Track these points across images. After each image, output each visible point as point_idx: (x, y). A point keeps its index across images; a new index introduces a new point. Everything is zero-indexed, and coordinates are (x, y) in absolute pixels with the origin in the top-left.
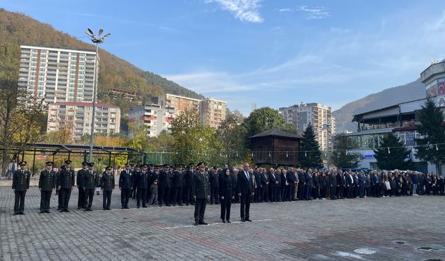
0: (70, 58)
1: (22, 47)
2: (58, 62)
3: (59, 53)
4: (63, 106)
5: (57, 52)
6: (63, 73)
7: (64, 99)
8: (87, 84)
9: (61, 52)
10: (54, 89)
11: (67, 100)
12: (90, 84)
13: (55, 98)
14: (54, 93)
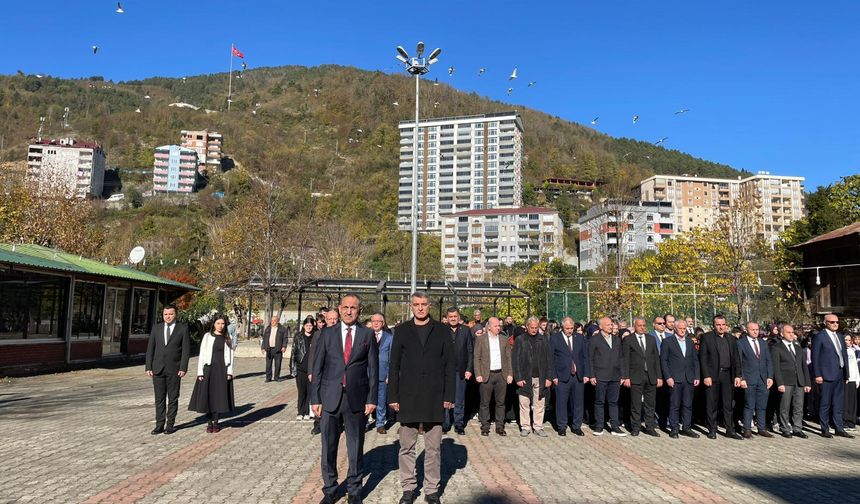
0: (473, 134)
1: (401, 126)
2: (455, 142)
3: (456, 127)
4: (463, 219)
5: (452, 126)
6: (465, 161)
7: (468, 206)
8: (505, 175)
9: (460, 126)
10: (451, 190)
11: (472, 208)
12: (510, 175)
13: (454, 206)
14: (451, 198)
